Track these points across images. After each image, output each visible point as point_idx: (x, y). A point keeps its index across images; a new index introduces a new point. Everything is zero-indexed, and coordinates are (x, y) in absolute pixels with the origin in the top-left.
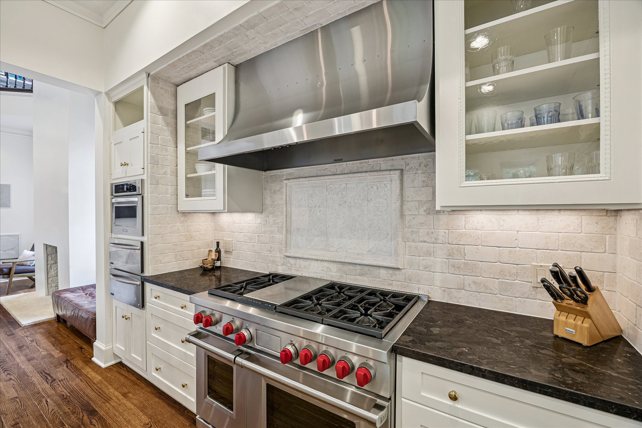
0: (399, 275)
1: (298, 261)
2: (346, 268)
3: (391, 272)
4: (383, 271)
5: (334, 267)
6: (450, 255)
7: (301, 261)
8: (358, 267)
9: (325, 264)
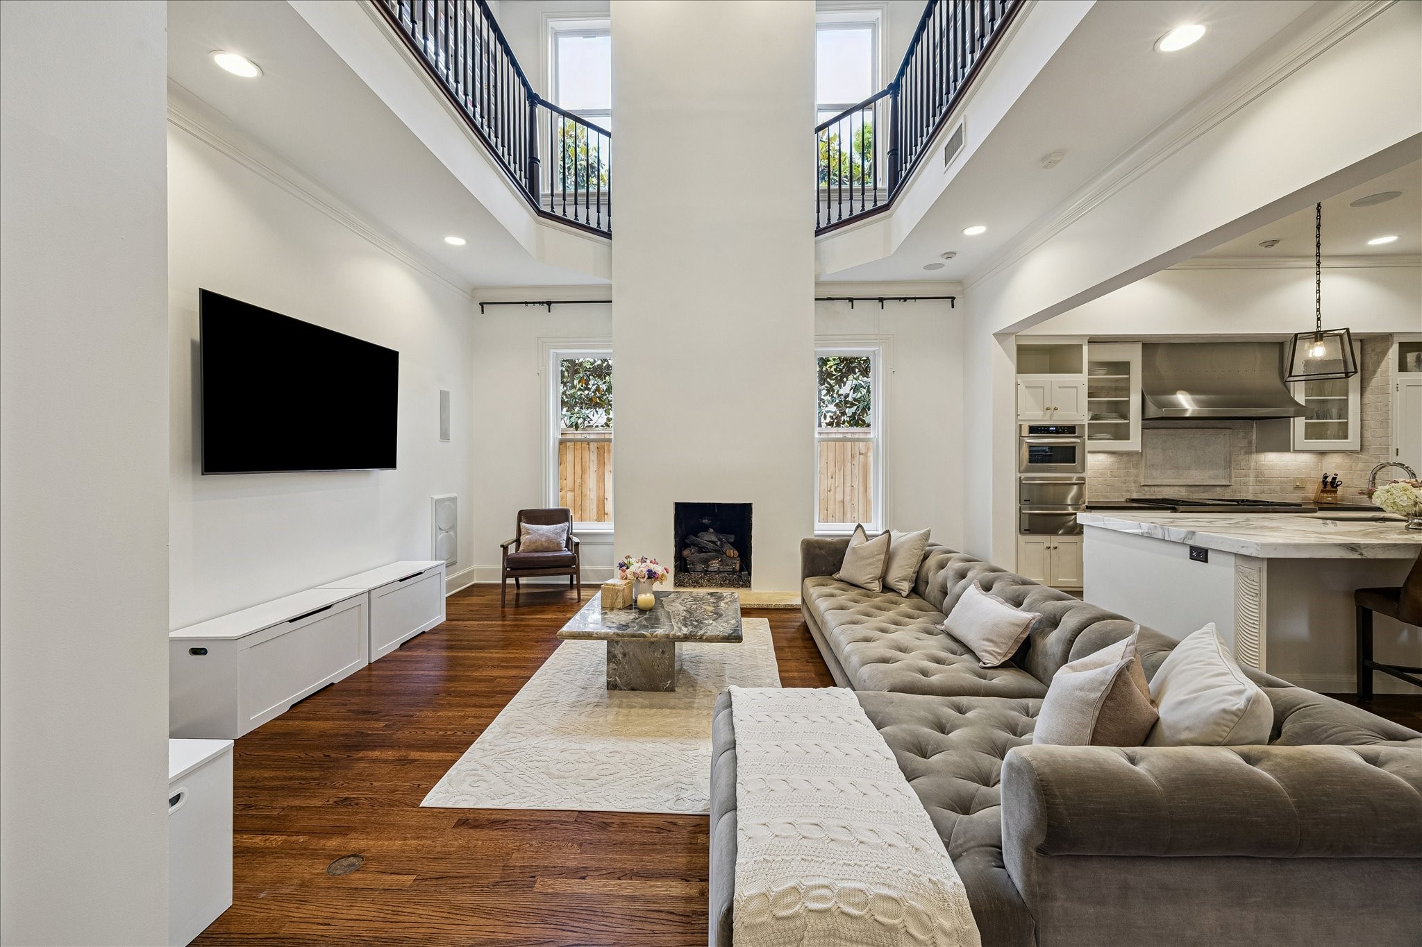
0: (1229, 490)
1: (1153, 488)
2: (1193, 489)
3: (1223, 488)
4: (1218, 489)
5: (1183, 490)
6: (1257, 476)
7: (1155, 488)
8: (1202, 488)
9: (1177, 488)
